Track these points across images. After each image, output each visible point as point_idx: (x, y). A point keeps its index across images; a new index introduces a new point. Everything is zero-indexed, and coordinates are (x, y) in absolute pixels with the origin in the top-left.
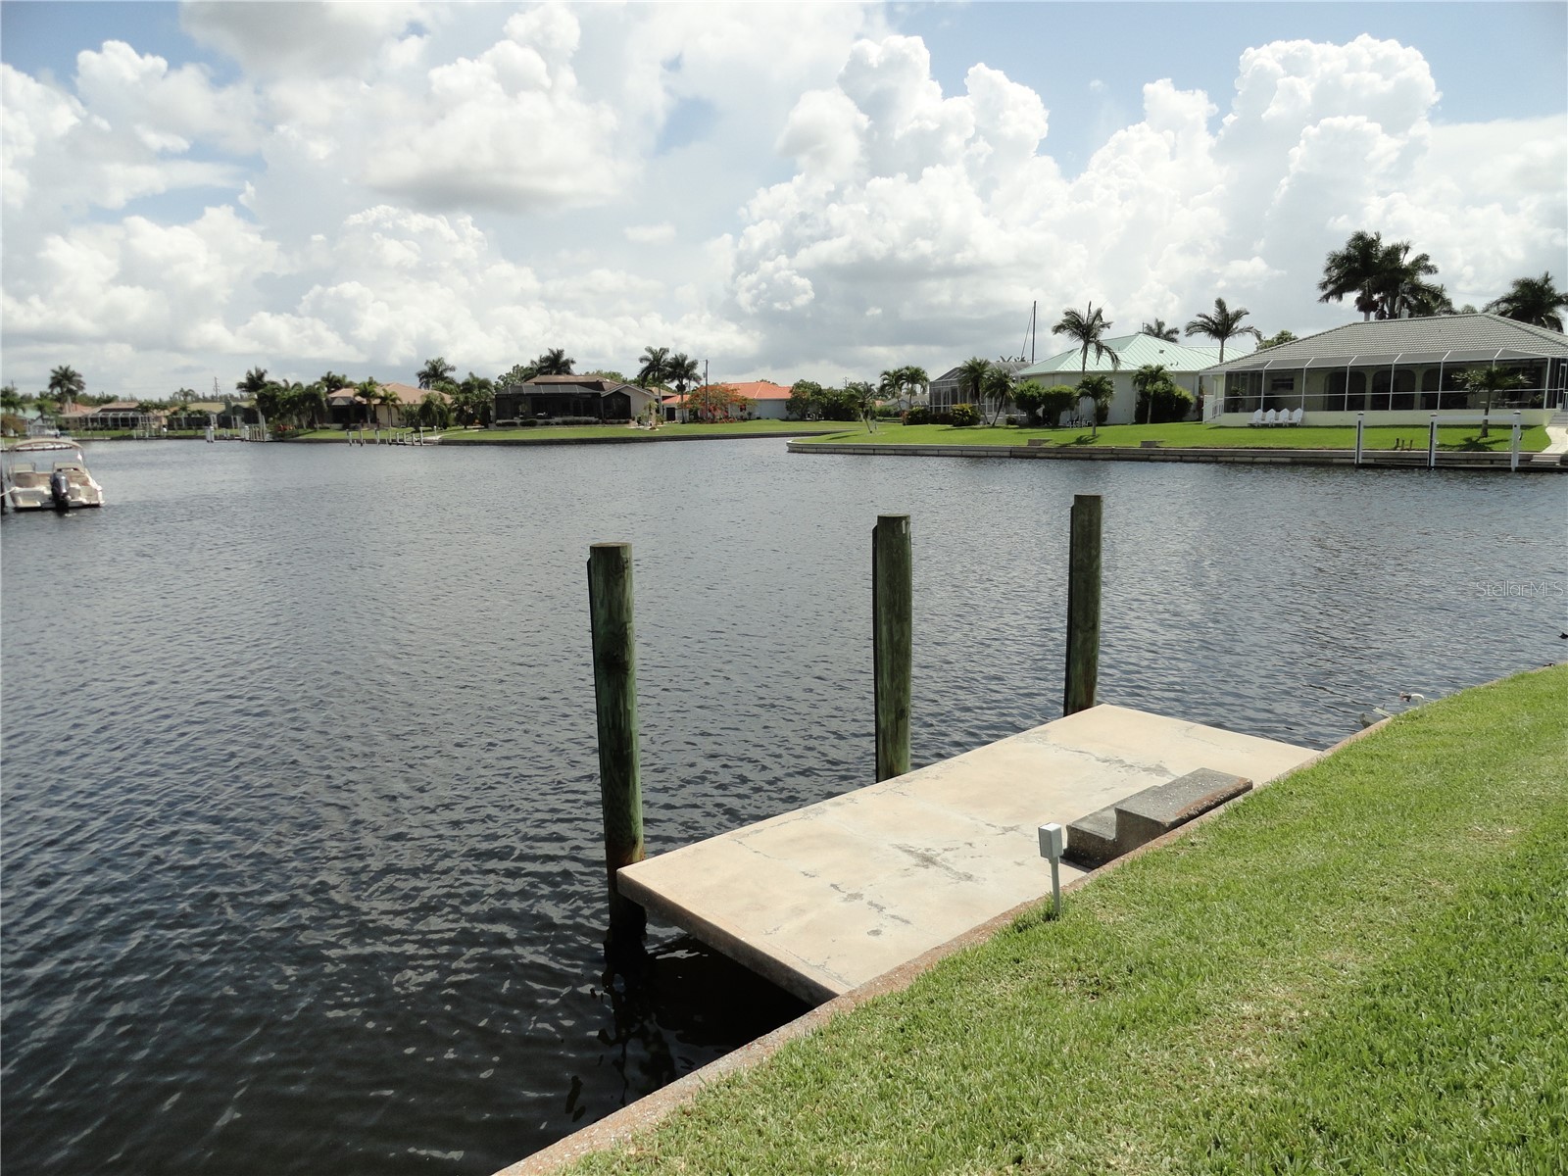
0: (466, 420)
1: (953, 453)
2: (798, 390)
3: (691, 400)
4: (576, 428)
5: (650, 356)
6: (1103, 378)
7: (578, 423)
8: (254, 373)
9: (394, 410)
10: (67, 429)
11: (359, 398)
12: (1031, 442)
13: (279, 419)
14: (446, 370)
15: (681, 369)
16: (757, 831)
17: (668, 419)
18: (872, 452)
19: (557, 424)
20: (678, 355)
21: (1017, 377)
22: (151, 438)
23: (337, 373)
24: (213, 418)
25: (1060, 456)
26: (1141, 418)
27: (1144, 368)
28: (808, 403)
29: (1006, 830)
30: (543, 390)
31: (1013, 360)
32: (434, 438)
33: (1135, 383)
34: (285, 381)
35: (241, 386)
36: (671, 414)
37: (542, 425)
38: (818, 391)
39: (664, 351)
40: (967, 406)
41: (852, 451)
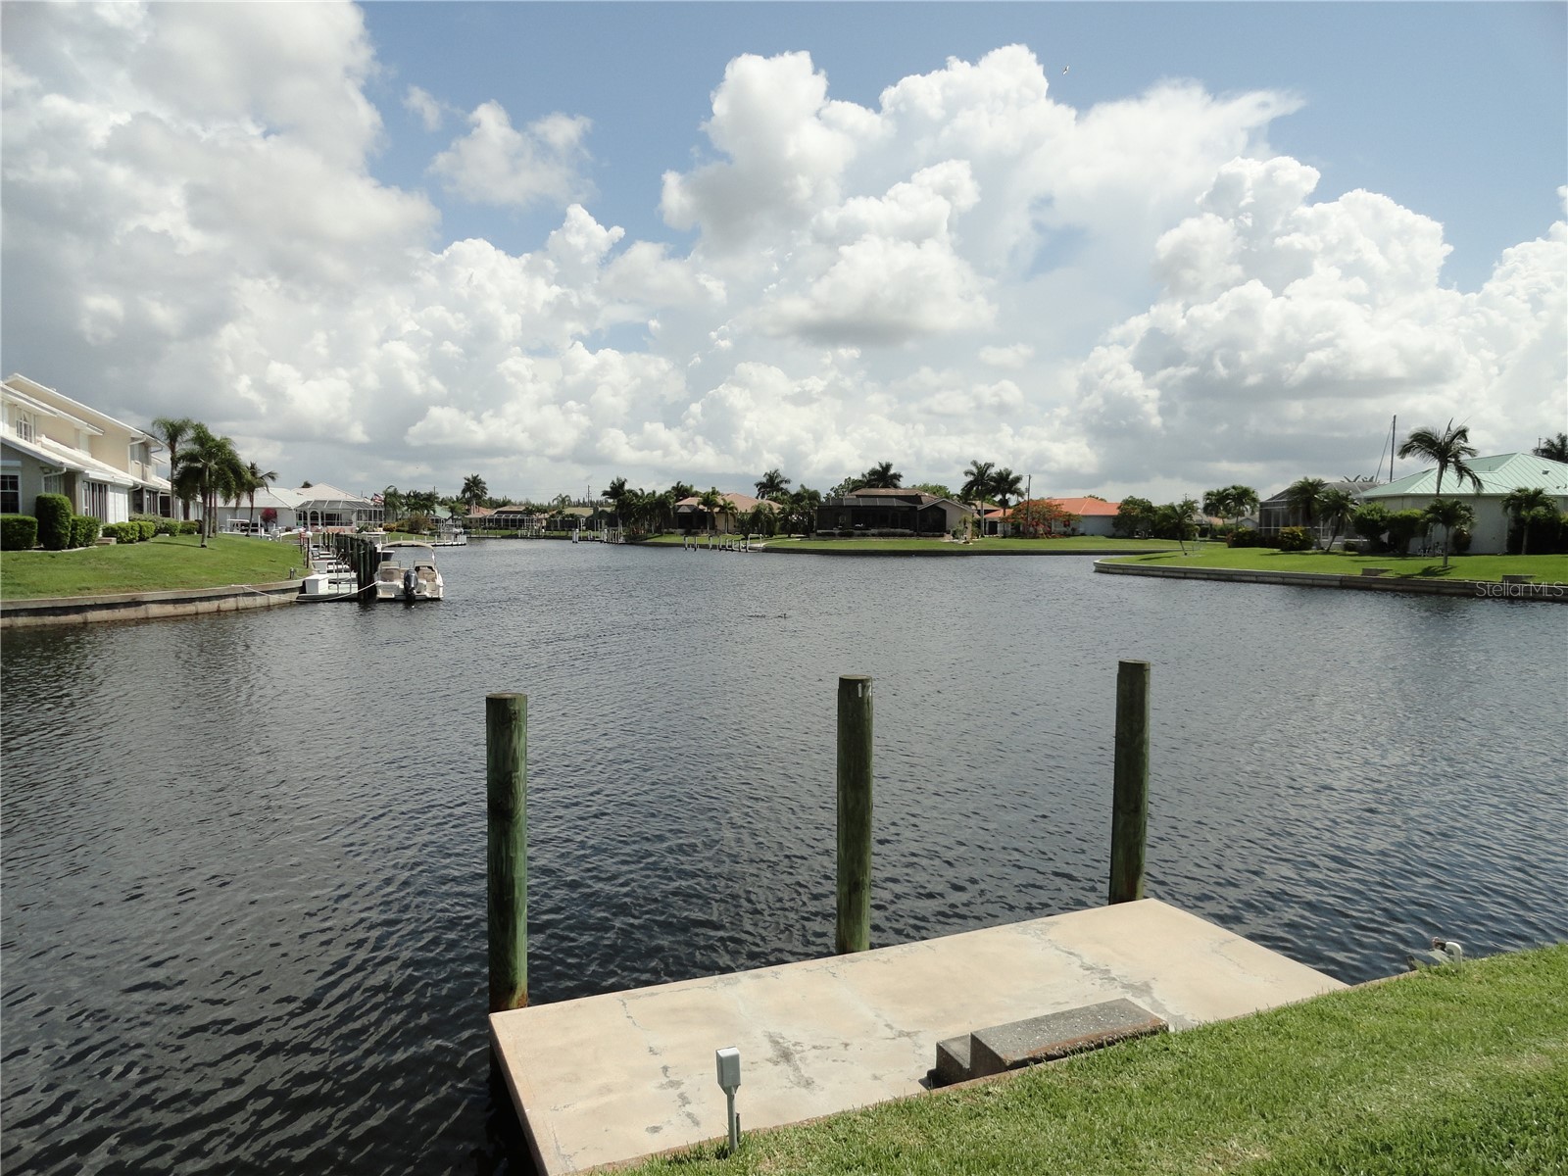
0: (789, 529)
1: (1274, 579)
2: (1126, 507)
3: (1013, 514)
4: (891, 540)
5: (975, 470)
6: (1457, 503)
7: (894, 535)
8: (616, 481)
9: (730, 518)
10: (470, 528)
11: (701, 507)
12: (1366, 572)
13: (634, 523)
14: (781, 482)
15: (1005, 483)
16: (652, 994)
17: (990, 533)
18: (1183, 575)
19: (873, 535)
20: (1002, 469)
21: (1359, 499)
22: (531, 538)
23: (686, 484)
24: (583, 520)
25: (1400, 588)
26: (1514, 547)
27: (1519, 491)
28: (1136, 520)
29: (901, 1034)
30: (861, 502)
31: (1360, 480)
32: (759, 545)
33: (1506, 508)
34: (641, 490)
35: (605, 493)
36: (992, 528)
37: (859, 536)
38: (1148, 508)
39: (989, 466)
40: (1298, 530)
41: (1160, 573)
